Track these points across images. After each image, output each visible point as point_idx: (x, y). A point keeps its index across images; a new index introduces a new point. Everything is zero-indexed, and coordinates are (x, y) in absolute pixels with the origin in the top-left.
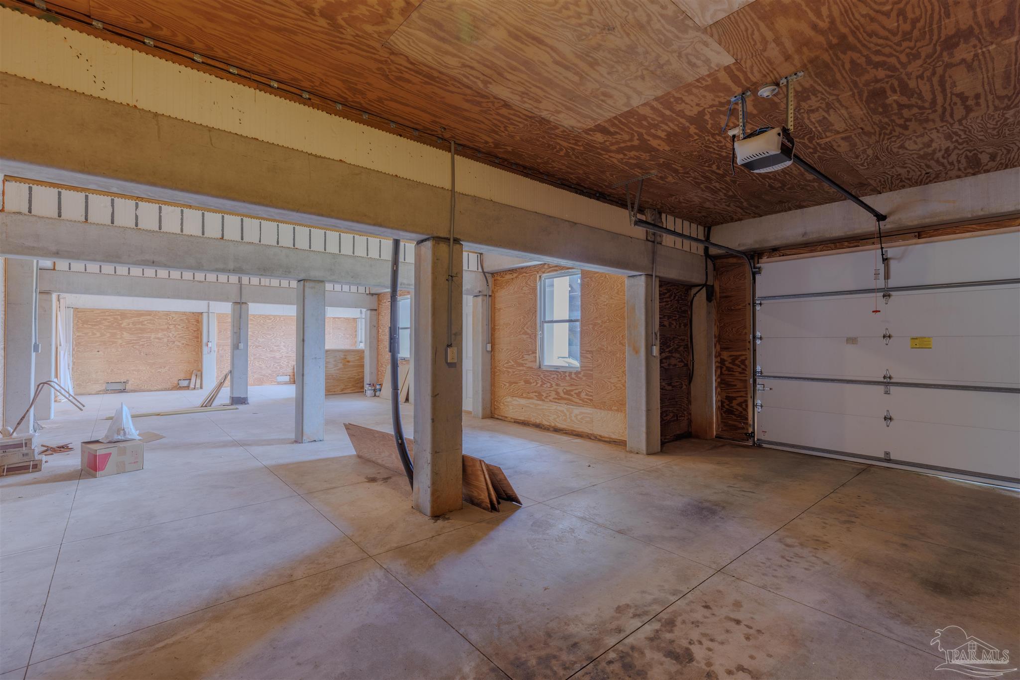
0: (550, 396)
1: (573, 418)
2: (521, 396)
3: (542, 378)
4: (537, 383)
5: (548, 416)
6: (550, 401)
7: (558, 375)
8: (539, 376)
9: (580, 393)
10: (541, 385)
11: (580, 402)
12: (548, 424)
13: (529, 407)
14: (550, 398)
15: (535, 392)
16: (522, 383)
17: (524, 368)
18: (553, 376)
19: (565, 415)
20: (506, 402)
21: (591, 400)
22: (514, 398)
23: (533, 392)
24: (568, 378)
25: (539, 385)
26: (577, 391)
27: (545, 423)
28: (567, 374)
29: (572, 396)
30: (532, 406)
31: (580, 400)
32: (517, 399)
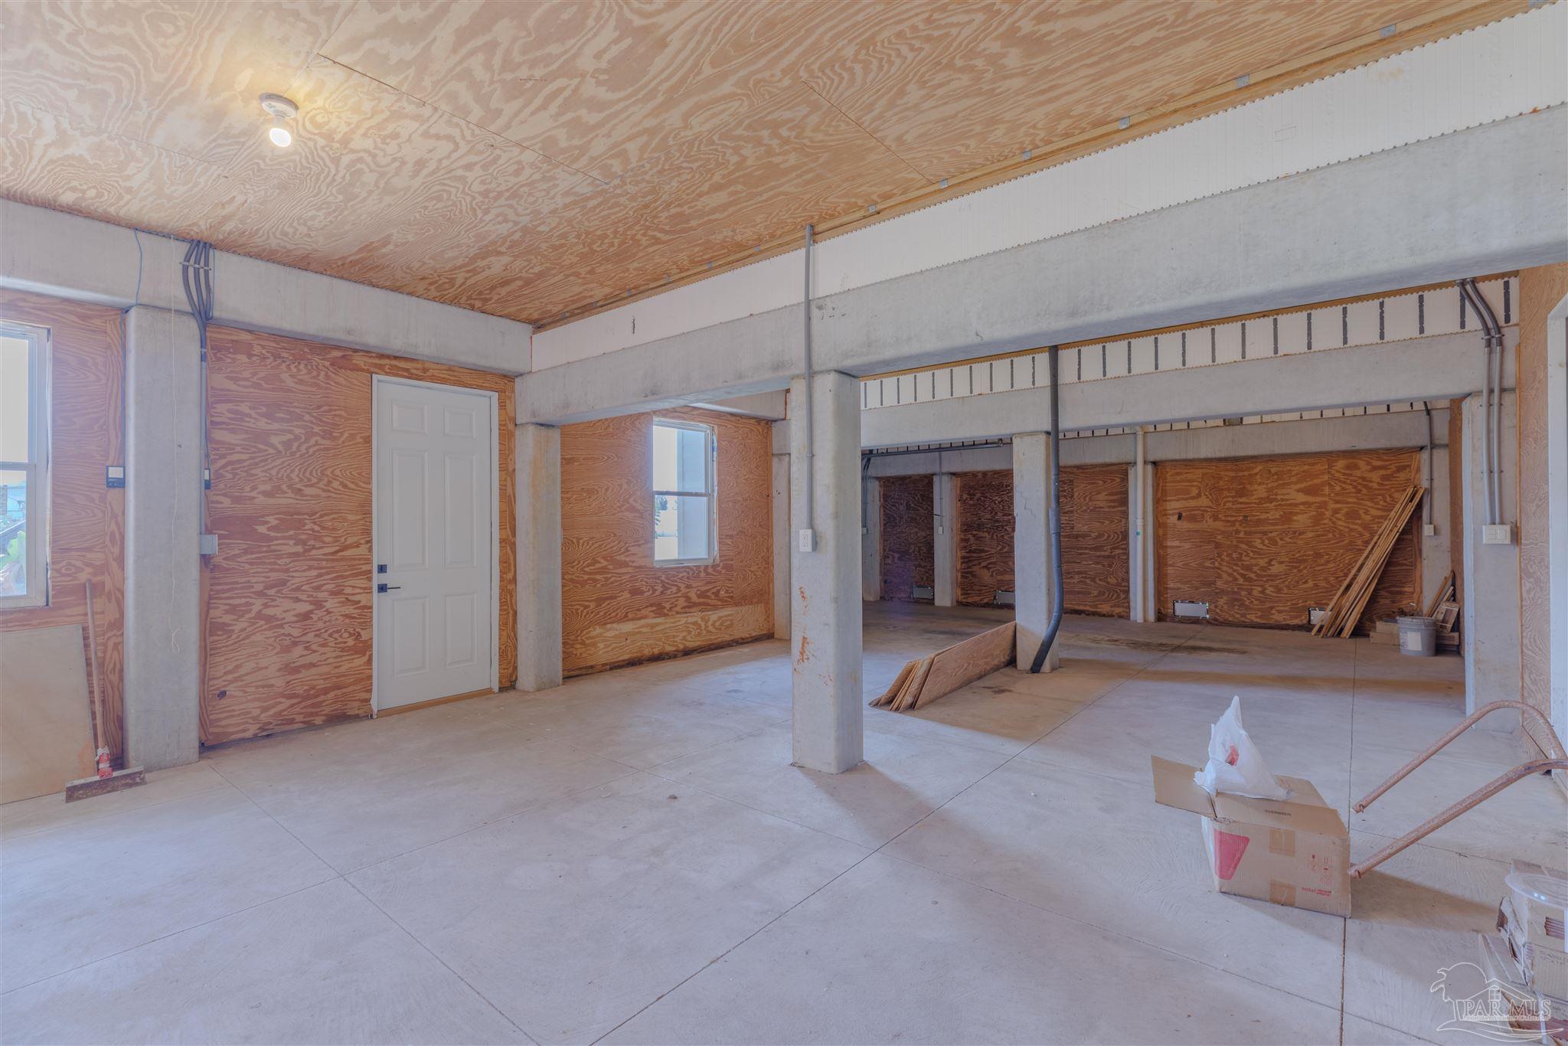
0: (676, 605)
1: (710, 628)
2: (625, 618)
3: (662, 581)
4: (654, 591)
5: (674, 637)
6: (677, 613)
7: (688, 573)
8: (658, 578)
9: (719, 591)
10: (662, 593)
11: (720, 603)
12: (674, 649)
13: (640, 632)
14: (678, 609)
15: (651, 605)
16: (626, 595)
17: (630, 570)
18: (681, 575)
19: (699, 626)
20: (588, 638)
21: (732, 597)
22: (609, 626)
23: (646, 607)
24: (703, 574)
25: (657, 593)
26: (715, 590)
27: (669, 649)
28: (702, 569)
29: (708, 597)
30: (644, 630)
31: (719, 600)
32: (615, 625)
